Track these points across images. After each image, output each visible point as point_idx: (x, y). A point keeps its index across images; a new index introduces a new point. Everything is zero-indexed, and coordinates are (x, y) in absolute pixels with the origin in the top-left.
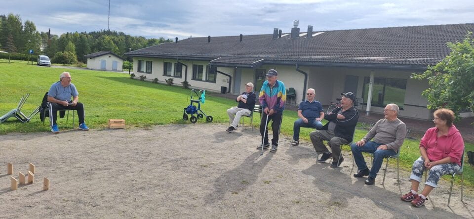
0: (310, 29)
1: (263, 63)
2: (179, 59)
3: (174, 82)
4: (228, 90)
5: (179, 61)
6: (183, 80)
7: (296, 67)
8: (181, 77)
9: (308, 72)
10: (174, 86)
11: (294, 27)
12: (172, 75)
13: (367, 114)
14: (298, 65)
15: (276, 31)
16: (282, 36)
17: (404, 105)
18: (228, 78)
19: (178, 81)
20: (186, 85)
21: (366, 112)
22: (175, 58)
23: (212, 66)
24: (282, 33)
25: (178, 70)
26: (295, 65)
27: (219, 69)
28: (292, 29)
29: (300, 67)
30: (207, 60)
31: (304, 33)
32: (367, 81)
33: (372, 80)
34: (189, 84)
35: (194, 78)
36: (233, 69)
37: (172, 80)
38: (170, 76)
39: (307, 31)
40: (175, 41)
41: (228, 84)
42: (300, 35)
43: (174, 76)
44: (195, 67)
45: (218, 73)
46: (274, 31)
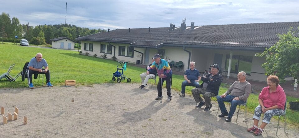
0: (193, 24)
1: (163, 45)
2: (110, 42)
3: (107, 57)
4: (141, 62)
5: (111, 44)
6: (113, 55)
7: (184, 48)
8: (111, 54)
9: (191, 52)
10: (107, 59)
11: (182, 23)
12: (106, 52)
13: (228, 78)
14: (185, 47)
15: (171, 25)
16: (175, 29)
17: (251, 72)
18: (141, 55)
19: (109, 56)
20: (114, 59)
21: (227, 77)
22: (108, 41)
23: (131, 47)
24: (175, 26)
25: (110, 49)
26: (183, 47)
27: (135, 49)
28: (182, 24)
29: (186, 48)
30: (128, 43)
31: (189, 27)
32: (228, 57)
33: (231, 57)
34: (116, 58)
35: (119, 55)
36: (144, 49)
37: (106, 55)
38: (104, 53)
39: (191, 26)
40: (108, 31)
41: (141, 58)
42: (187, 28)
43: (107, 53)
44: (120, 48)
45: (134, 51)
46: (170, 25)
